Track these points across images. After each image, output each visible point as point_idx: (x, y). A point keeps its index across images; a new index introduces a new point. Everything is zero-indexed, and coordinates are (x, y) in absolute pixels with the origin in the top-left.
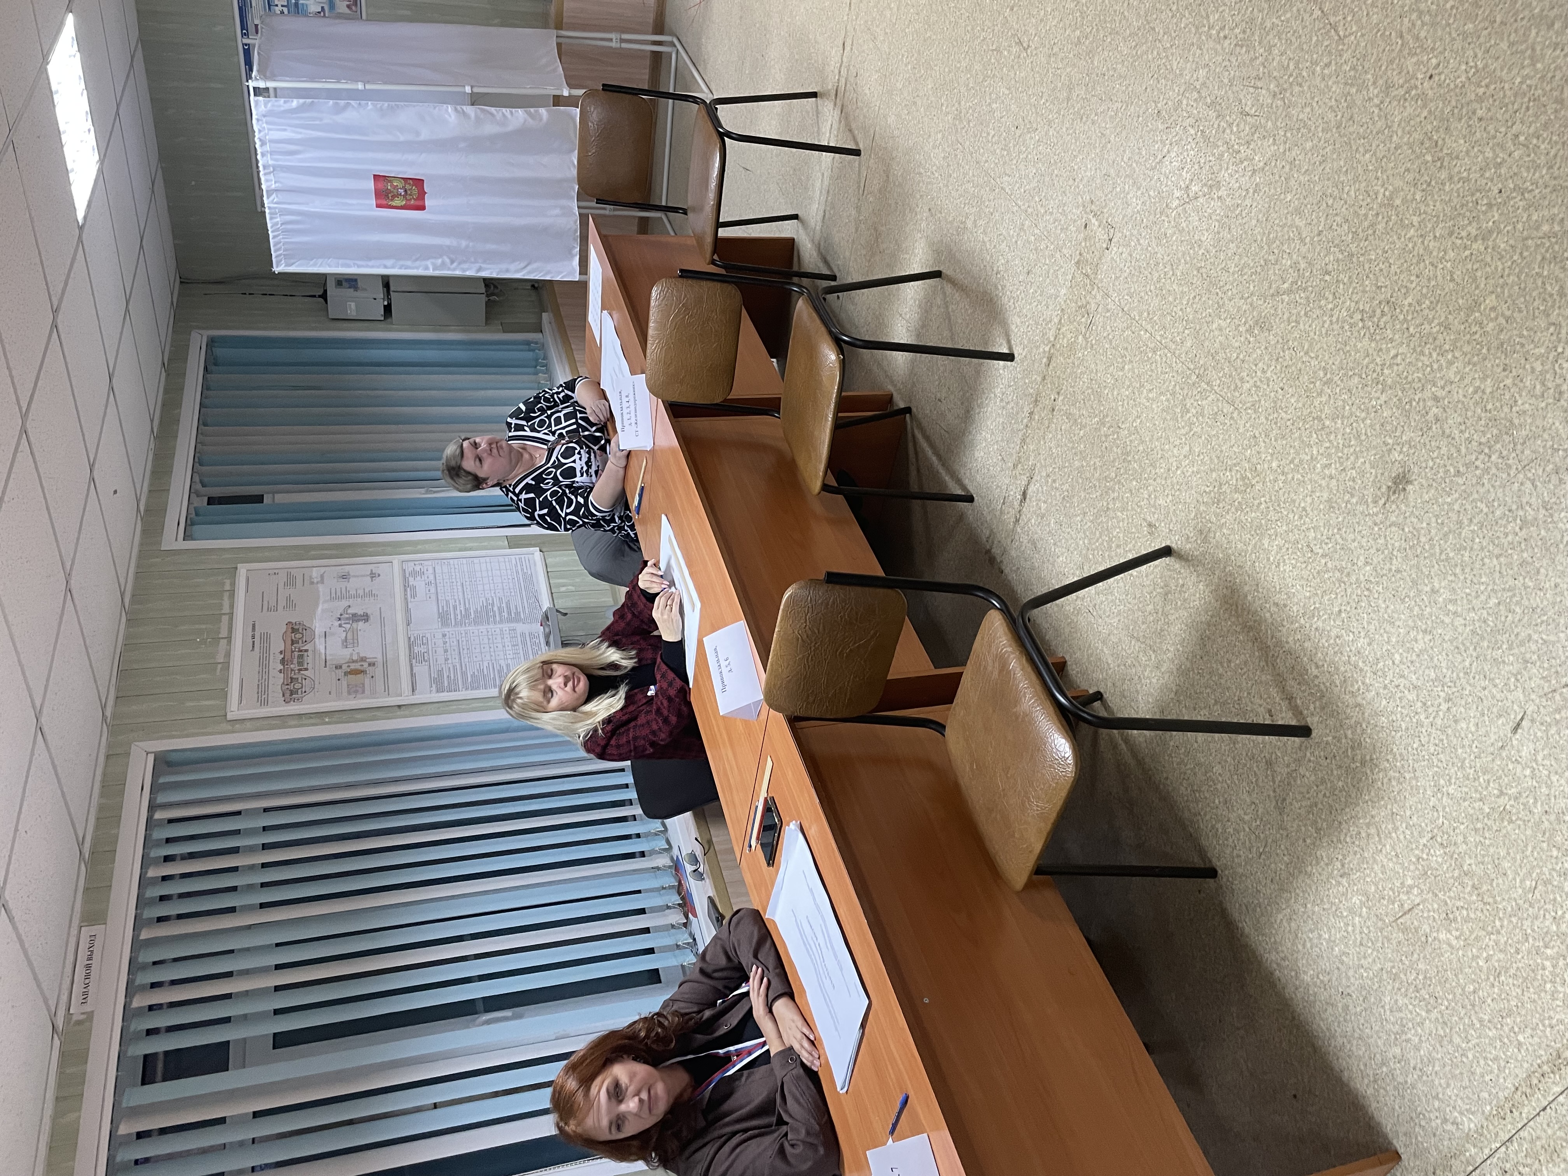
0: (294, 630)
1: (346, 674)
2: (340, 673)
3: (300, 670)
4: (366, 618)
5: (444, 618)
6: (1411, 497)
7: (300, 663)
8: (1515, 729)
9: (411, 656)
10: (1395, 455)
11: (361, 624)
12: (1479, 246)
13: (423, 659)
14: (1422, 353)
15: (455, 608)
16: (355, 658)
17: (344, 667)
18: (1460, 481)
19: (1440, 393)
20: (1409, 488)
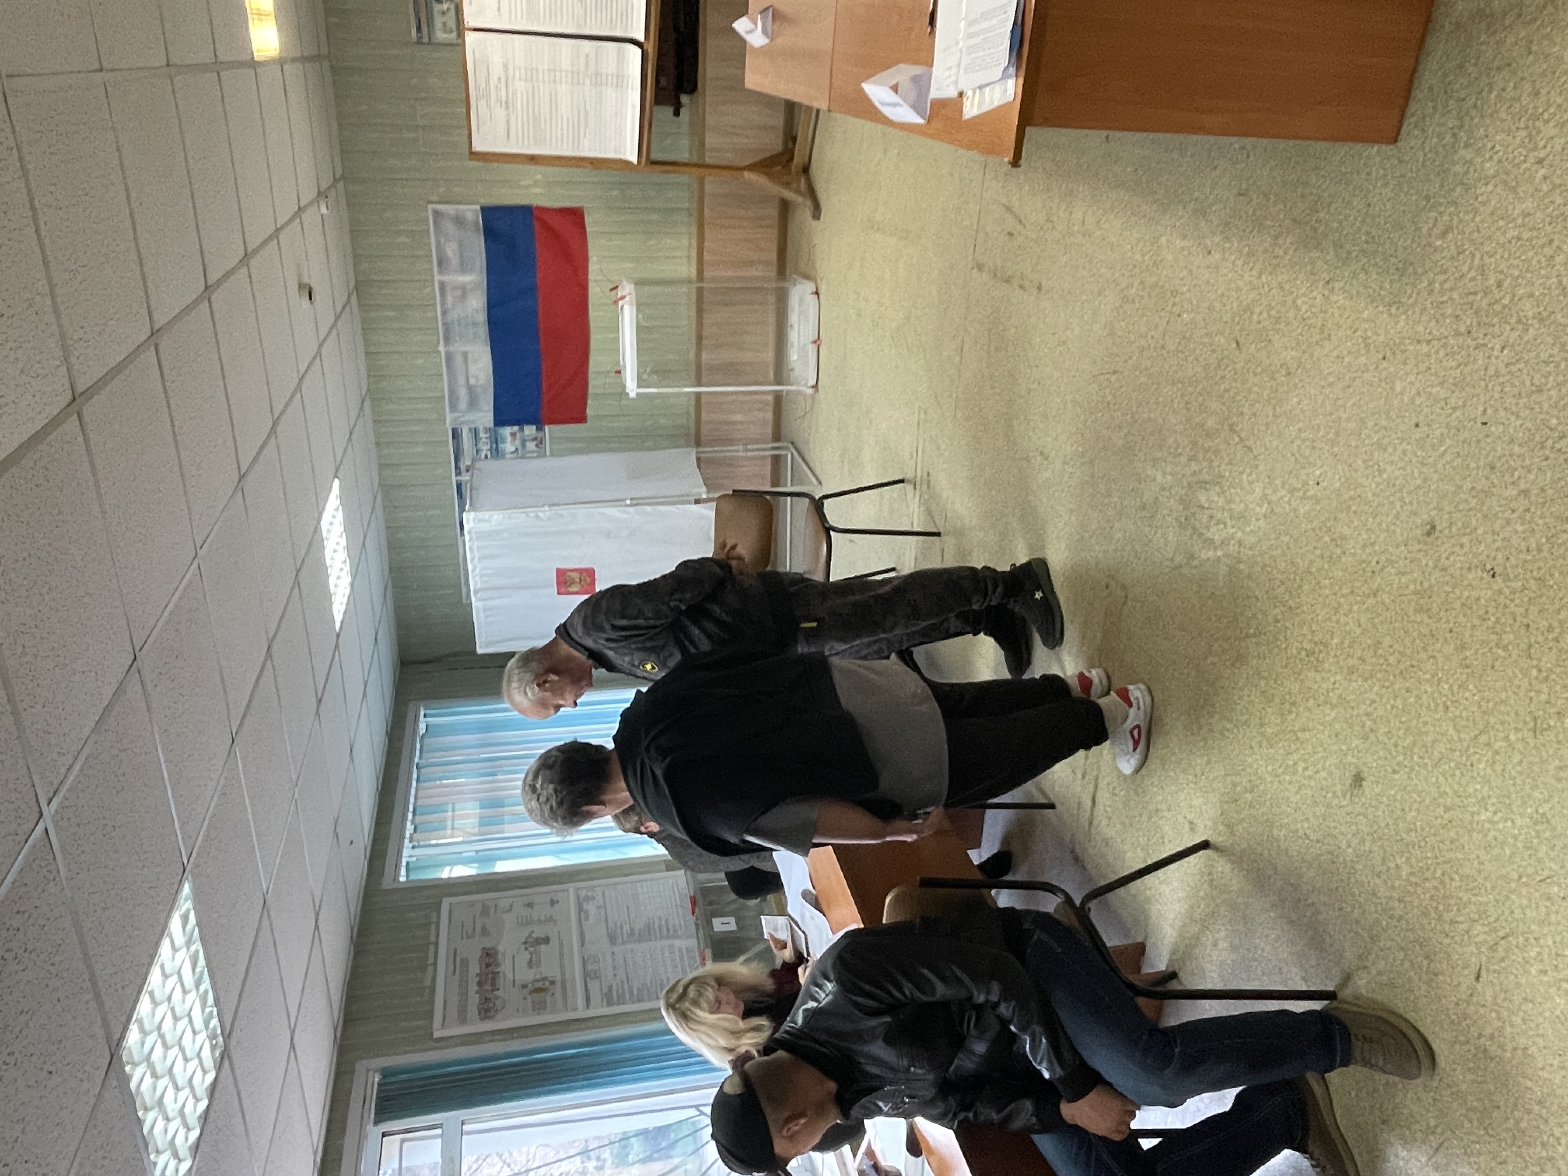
0: (487, 954)
1: (531, 993)
2: (526, 992)
3: (493, 991)
4: (546, 940)
5: (612, 938)
6: (1367, 792)
7: (493, 984)
8: (1478, 978)
9: (586, 975)
10: (1349, 759)
11: (543, 947)
12: (1371, 601)
13: (596, 976)
14: (1350, 680)
15: (621, 927)
16: (538, 977)
17: (530, 986)
18: (1396, 777)
19: (1370, 710)
20: (1364, 783)
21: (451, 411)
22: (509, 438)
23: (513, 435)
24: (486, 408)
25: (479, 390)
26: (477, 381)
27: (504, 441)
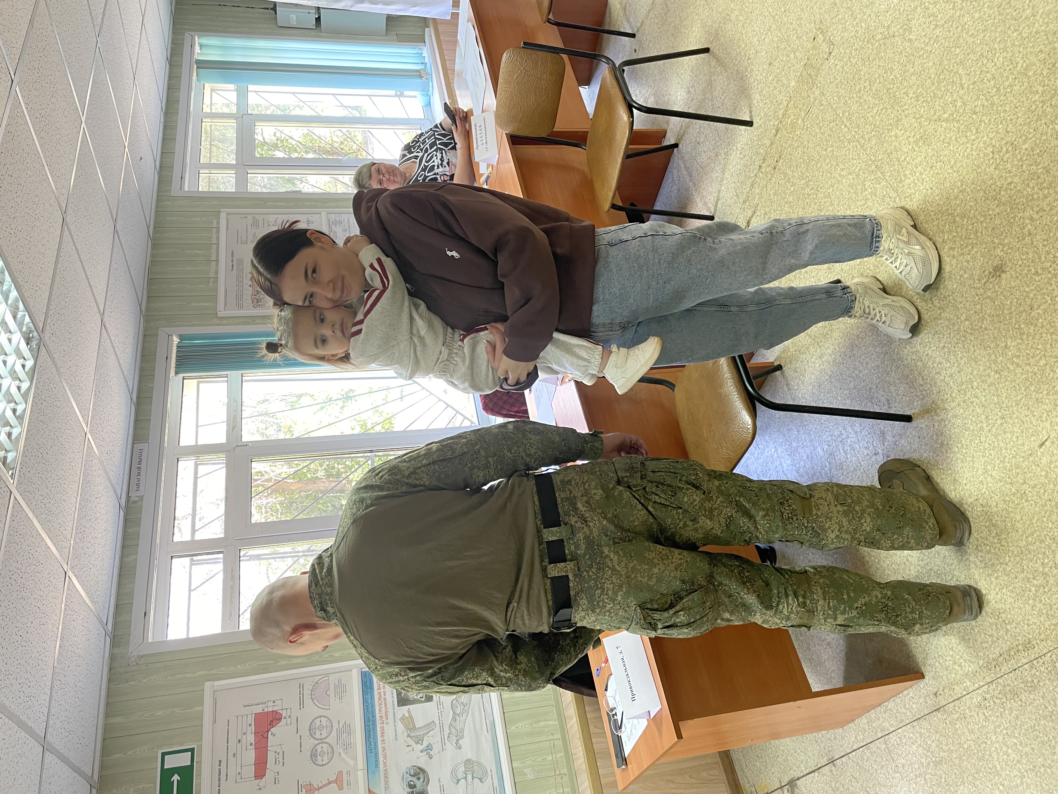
6: (1004, 282)
8: (1041, 446)
10: (998, 252)
14: (1028, 185)
18: (1037, 278)
19: (1035, 216)
20: (1003, 275)
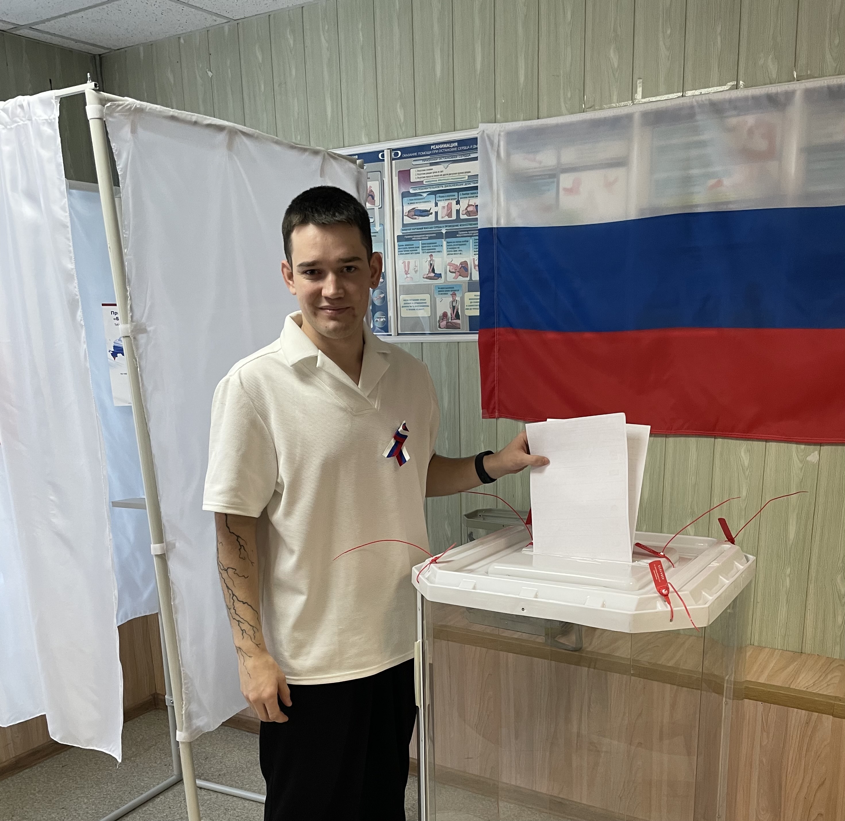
21: (509, 134)
22: (457, 260)
23: (464, 268)
24: (514, 212)
25: (550, 194)
26: (569, 191)
27: (452, 250)
